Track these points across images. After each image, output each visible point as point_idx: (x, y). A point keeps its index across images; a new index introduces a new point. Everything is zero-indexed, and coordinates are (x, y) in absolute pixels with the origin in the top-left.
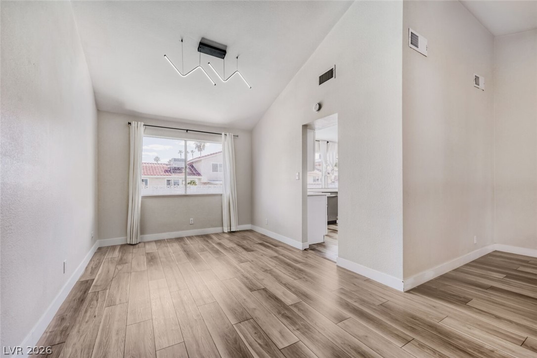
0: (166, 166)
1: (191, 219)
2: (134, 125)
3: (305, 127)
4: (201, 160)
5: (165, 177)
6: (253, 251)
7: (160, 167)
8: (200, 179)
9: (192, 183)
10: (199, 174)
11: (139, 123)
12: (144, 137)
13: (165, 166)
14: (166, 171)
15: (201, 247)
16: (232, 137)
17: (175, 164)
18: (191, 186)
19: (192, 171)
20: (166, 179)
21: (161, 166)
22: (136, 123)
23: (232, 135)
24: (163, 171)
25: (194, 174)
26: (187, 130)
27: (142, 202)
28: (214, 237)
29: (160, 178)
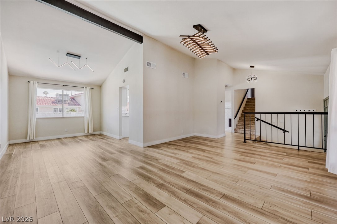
0: (54, 99)
1: (66, 129)
2: (31, 83)
3: (121, 88)
4: (80, 96)
5: (52, 106)
6: (96, 141)
7: (48, 100)
8: (79, 108)
9: (73, 110)
10: (79, 105)
11: (35, 82)
12: (37, 89)
13: (52, 99)
14: (53, 102)
15: (70, 141)
16: (90, 89)
17: (61, 98)
18: (72, 112)
19: (74, 103)
20: (53, 108)
21: (49, 98)
22: (33, 82)
23: (90, 88)
24: (51, 102)
25: (76, 105)
26: (64, 85)
27: (36, 122)
28: (79, 137)
29: (48, 107)
